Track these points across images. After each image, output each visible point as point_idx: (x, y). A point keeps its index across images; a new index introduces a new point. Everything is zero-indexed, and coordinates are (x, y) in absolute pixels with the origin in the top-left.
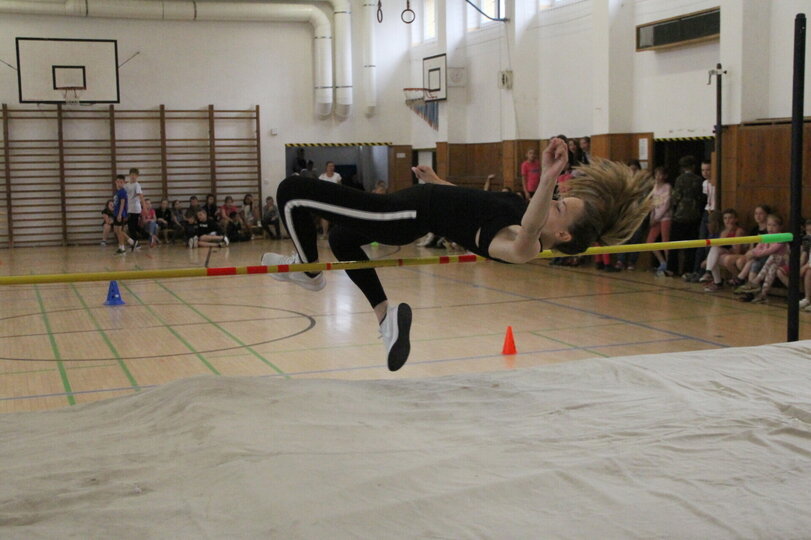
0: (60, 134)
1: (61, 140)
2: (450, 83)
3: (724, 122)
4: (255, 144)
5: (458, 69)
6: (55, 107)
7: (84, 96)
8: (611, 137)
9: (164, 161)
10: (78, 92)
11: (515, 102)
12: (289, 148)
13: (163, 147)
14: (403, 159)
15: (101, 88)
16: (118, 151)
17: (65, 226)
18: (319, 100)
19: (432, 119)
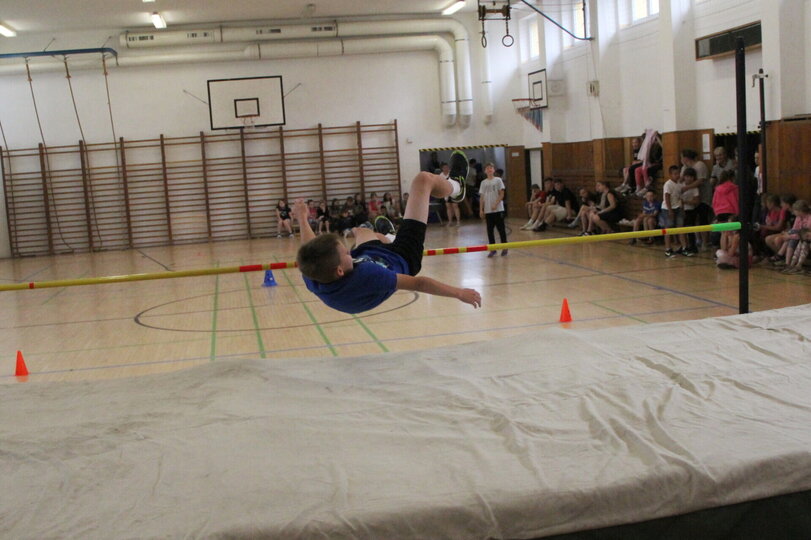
0: (243, 151)
1: (243, 156)
2: (550, 92)
3: (767, 119)
4: (395, 150)
5: (554, 81)
6: (238, 131)
7: (258, 121)
8: (678, 134)
9: (323, 168)
10: (254, 118)
11: (601, 106)
12: (423, 153)
13: (322, 157)
14: (518, 157)
15: (271, 115)
16: (287, 162)
17: (249, 223)
18: (445, 113)
19: (539, 124)
